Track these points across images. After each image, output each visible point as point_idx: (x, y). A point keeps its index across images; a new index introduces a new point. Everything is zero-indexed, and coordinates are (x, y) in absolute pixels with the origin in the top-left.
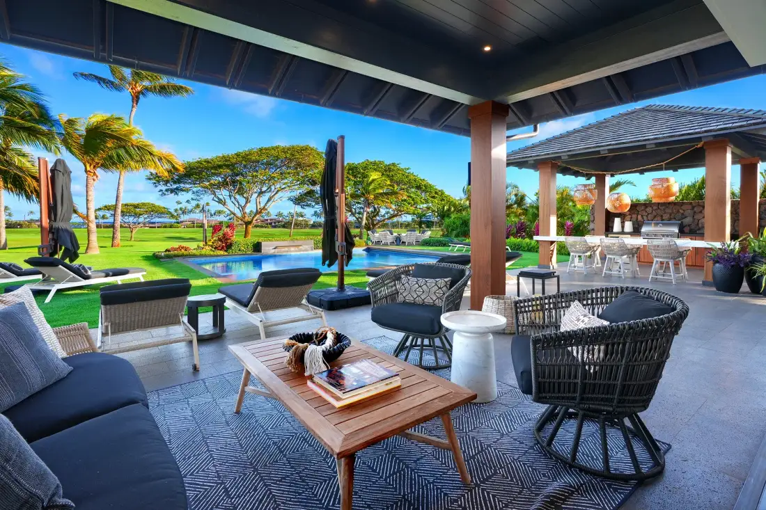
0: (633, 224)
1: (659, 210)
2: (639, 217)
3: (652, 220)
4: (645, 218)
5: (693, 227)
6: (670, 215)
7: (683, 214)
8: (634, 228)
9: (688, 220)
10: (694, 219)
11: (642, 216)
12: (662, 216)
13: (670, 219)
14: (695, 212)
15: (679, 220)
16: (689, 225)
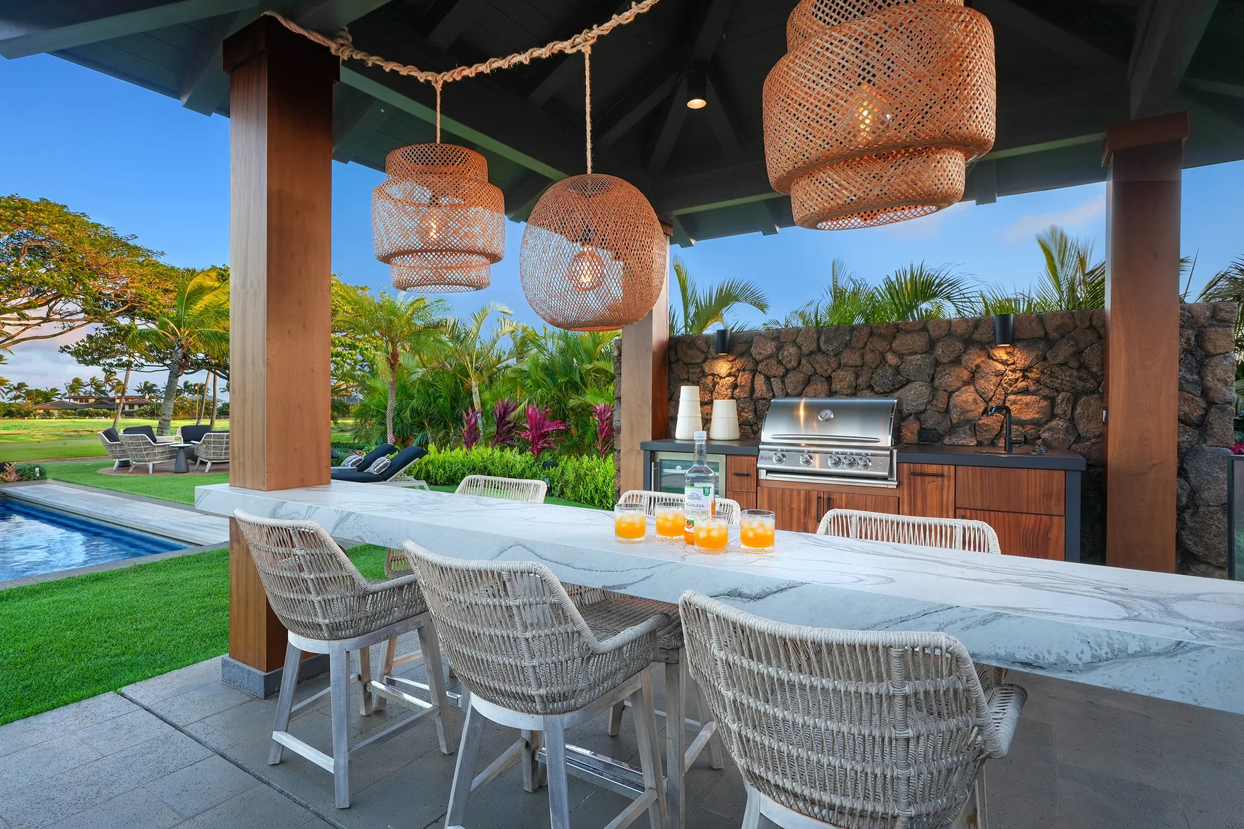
0: (740, 411)
1: (820, 358)
2: (760, 382)
3: (799, 395)
4: (776, 384)
5: (931, 421)
6: (857, 376)
7: (897, 370)
8: (742, 424)
9: (915, 394)
10: (934, 390)
11: (768, 378)
12: (829, 379)
13: (855, 391)
14: (937, 363)
15: (885, 394)
16: (918, 415)
